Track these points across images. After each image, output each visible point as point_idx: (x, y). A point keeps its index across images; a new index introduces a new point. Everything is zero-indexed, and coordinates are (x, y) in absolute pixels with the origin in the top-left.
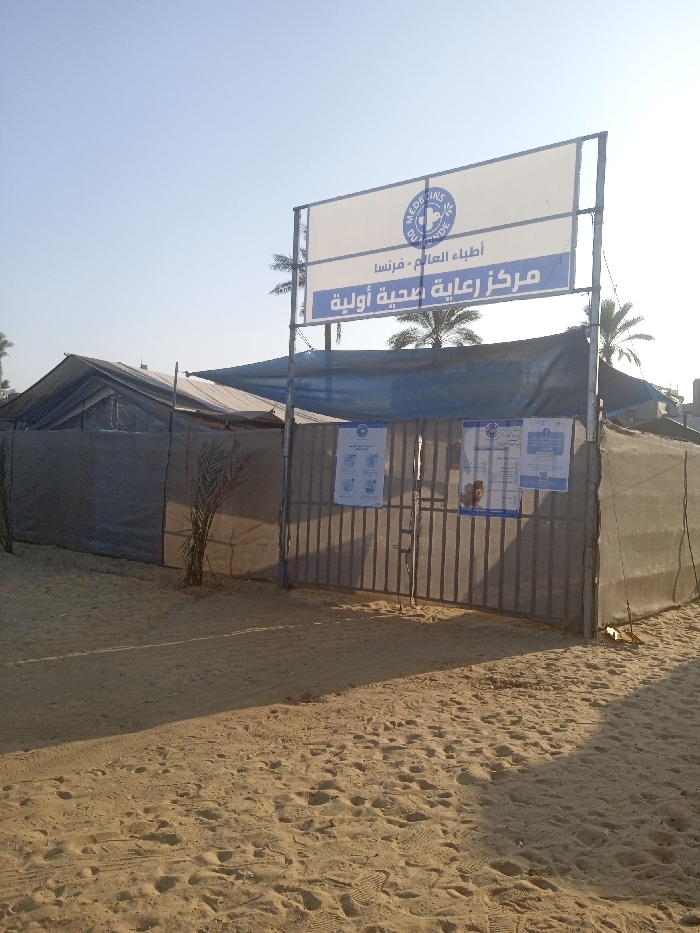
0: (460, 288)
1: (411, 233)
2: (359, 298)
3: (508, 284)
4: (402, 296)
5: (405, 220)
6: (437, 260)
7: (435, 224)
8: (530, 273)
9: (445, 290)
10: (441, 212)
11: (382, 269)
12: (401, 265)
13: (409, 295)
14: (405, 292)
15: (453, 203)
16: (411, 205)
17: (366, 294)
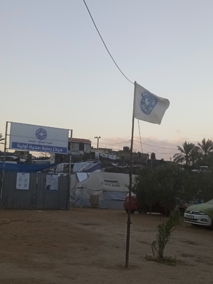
0: (48, 149)
1: (37, 136)
2: (25, 146)
3: (57, 150)
4: (35, 148)
5: (36, 133)
6: (43, 142)
7: (43, 136)
8: (61, 150)
9: (45, 149)
10: (44, 134)
11: (30, 141)
12: (35, 142)
13: (37, 148)
14: (36, 147)
15: (46, 133)
16: (38, 130)
17: (27, 145)
